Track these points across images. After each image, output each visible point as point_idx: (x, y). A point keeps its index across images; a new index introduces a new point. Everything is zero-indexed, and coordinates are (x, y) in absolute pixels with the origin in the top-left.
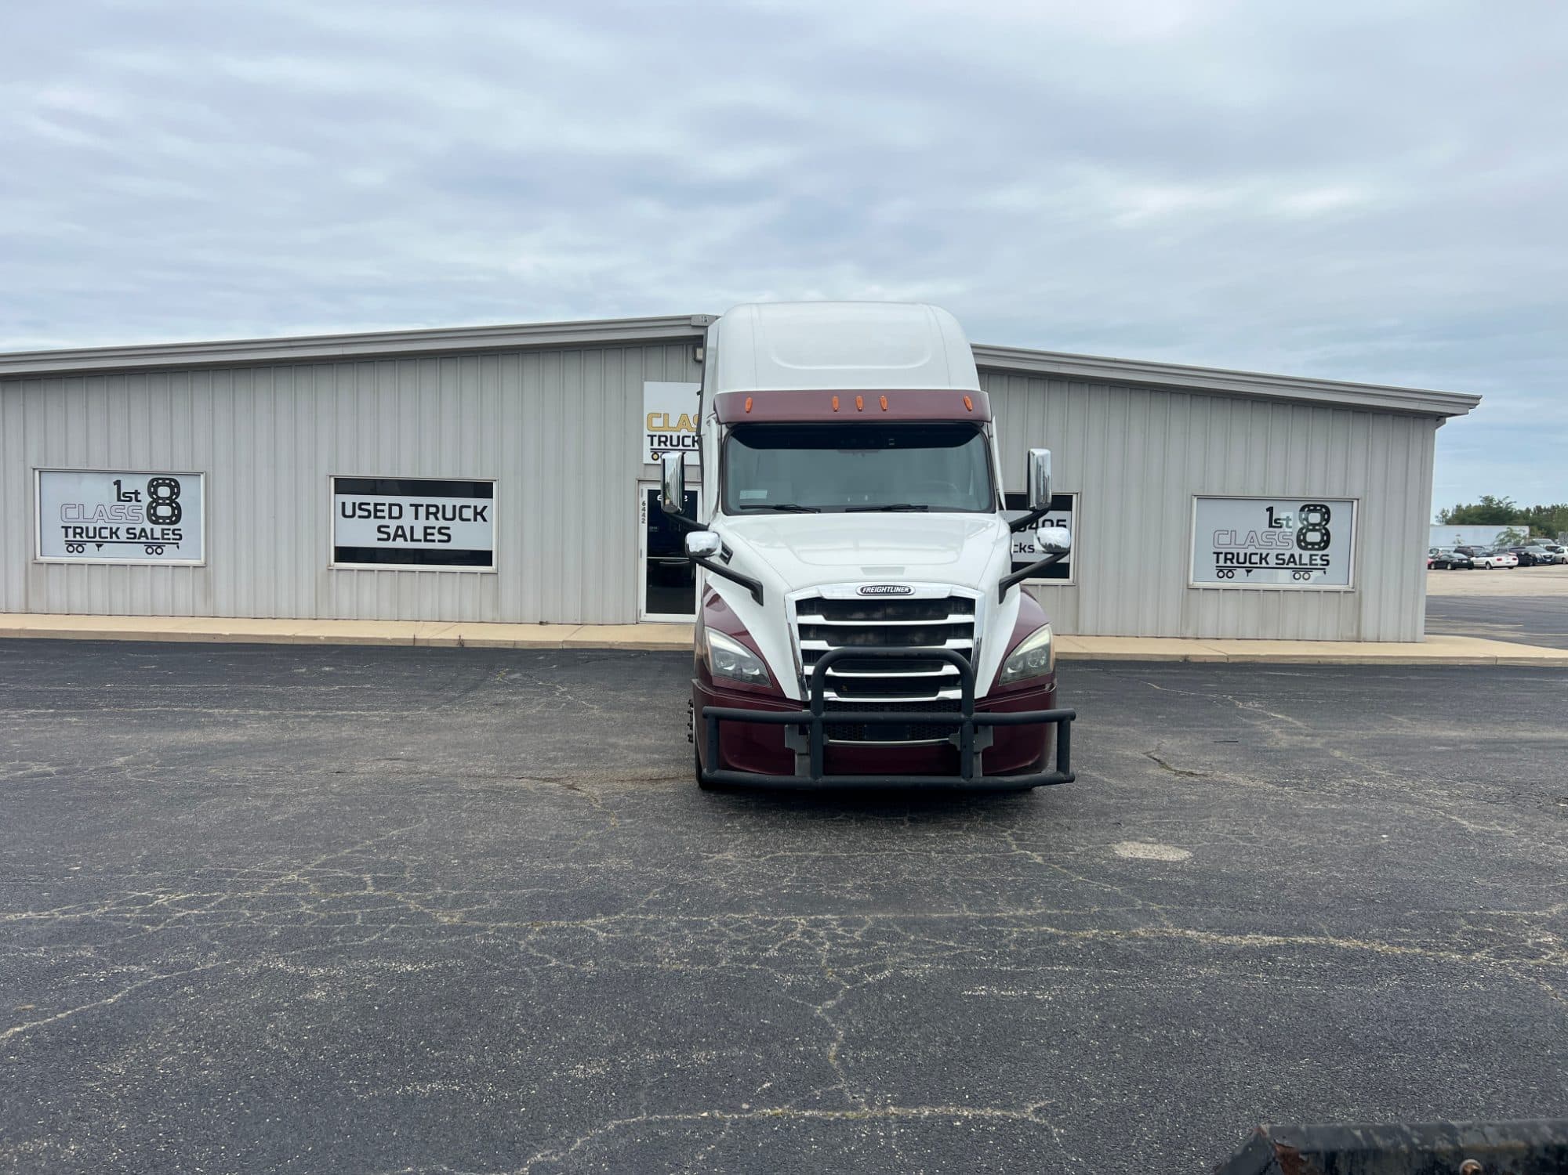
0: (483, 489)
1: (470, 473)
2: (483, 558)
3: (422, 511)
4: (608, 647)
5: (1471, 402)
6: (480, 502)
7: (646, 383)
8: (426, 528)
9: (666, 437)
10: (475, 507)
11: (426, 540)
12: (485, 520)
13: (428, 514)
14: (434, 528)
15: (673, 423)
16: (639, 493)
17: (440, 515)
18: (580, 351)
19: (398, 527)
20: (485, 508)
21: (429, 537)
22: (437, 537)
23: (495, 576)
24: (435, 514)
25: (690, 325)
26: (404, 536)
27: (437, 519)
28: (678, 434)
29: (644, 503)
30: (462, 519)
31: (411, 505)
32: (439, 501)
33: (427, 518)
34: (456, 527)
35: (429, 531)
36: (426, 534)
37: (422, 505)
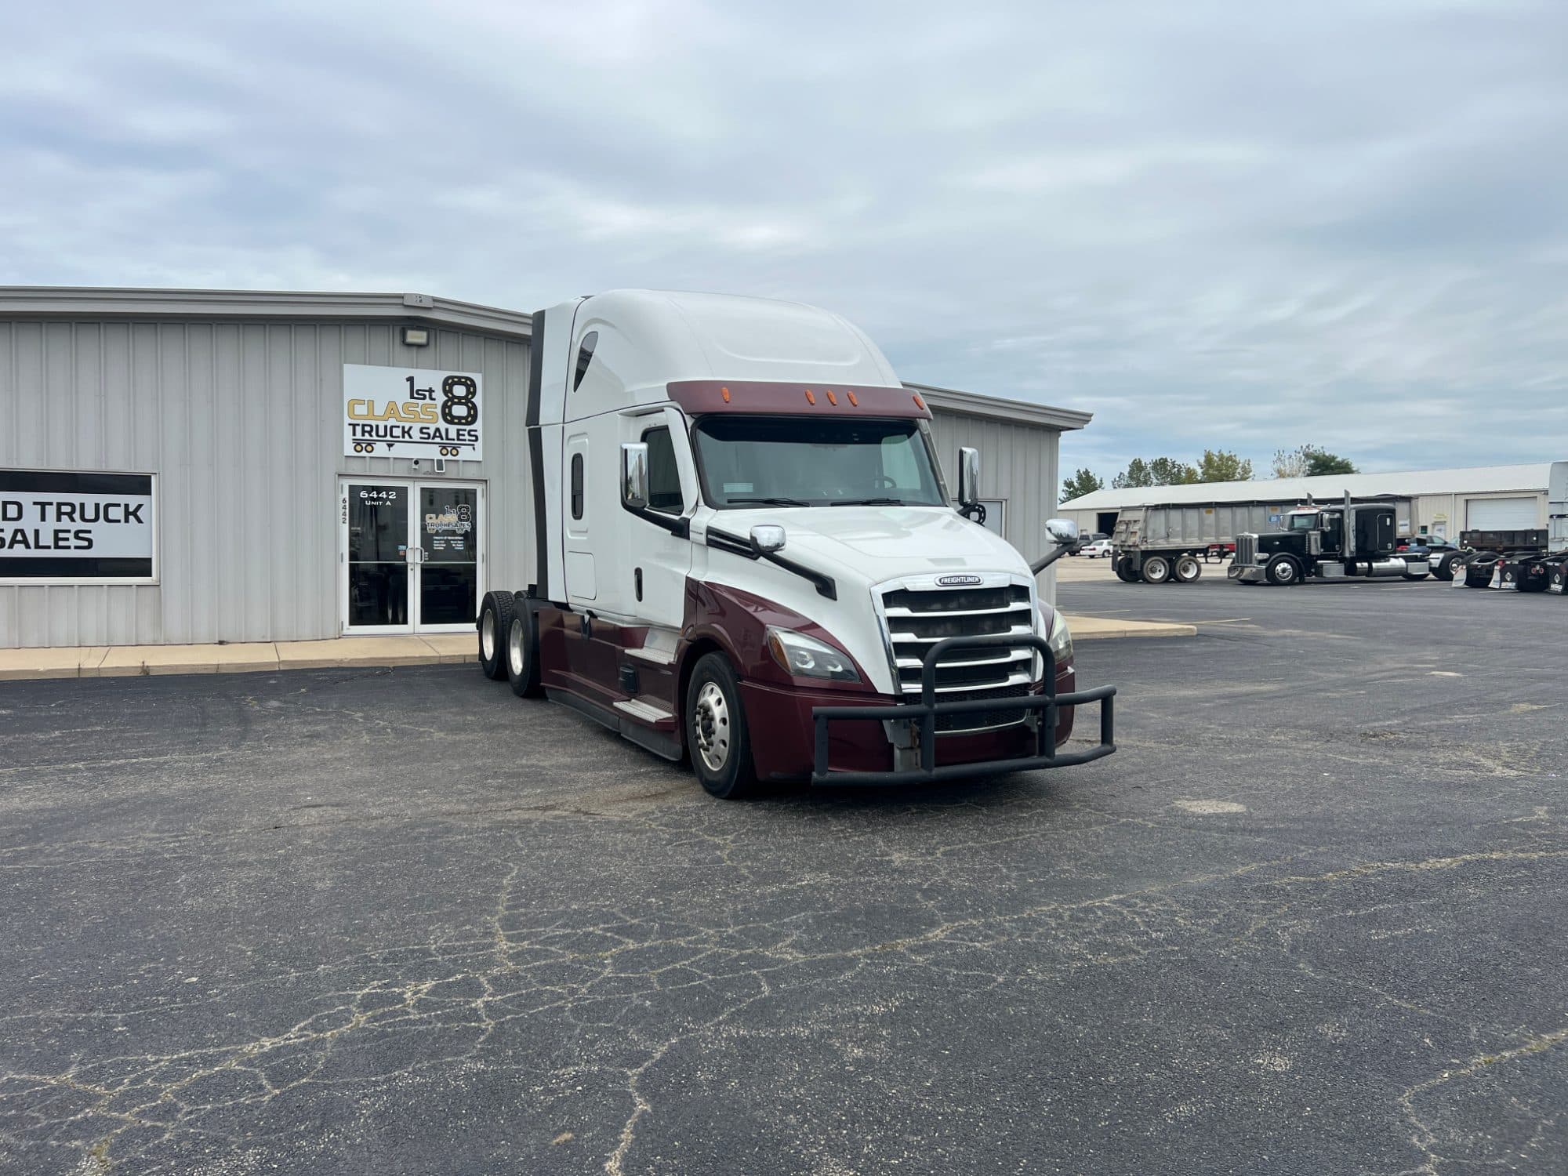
0: (140, 484)
1: (118, 464)
2: (140, 567)
3: (51, 511)
4: (335, 665)
5: (1084, 419)
6: (133, 500)
7: (346, 367)
8: (56, 532)
9: (371, 426)
10: (127, 506)
11: (57, 547)
12: (139, 521)
13: (59, 514)
14: (69, 531)
15: (379, 410)
16: (340, 489)
17: (77, 516)
18: (264, 325)
19: (16, 532)
20: (140, 506)
21: (61, 543)
22: (73, 542)
23: (156, 589)
24: (70, 515)
25: (403, 304)
26: (25, 542)
27: (73, 520)
28: (386, 423)
29: (344, 501)
30: (107, 519)
31: (35, 503)
32: (76, 498)
33: (59, 519)
34: (99, 531)
35: (61, 535)
36: (57, 539)
37: (51, 504)
